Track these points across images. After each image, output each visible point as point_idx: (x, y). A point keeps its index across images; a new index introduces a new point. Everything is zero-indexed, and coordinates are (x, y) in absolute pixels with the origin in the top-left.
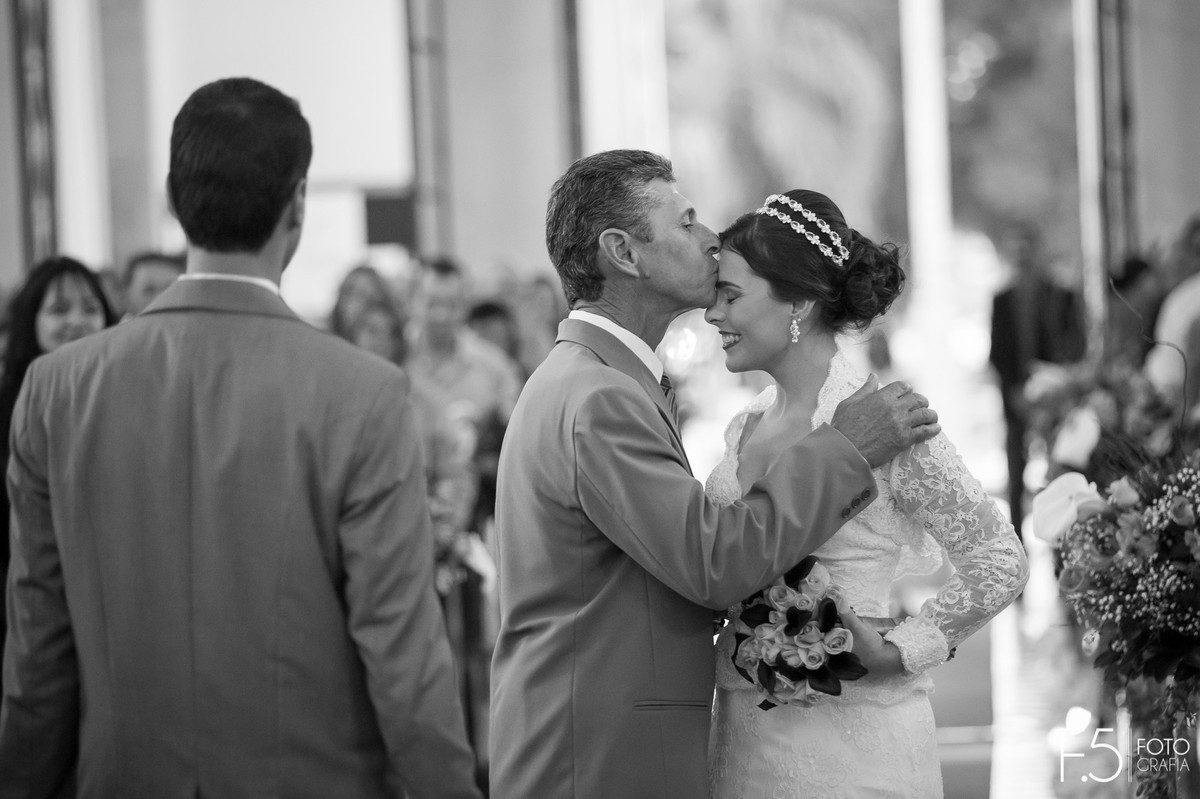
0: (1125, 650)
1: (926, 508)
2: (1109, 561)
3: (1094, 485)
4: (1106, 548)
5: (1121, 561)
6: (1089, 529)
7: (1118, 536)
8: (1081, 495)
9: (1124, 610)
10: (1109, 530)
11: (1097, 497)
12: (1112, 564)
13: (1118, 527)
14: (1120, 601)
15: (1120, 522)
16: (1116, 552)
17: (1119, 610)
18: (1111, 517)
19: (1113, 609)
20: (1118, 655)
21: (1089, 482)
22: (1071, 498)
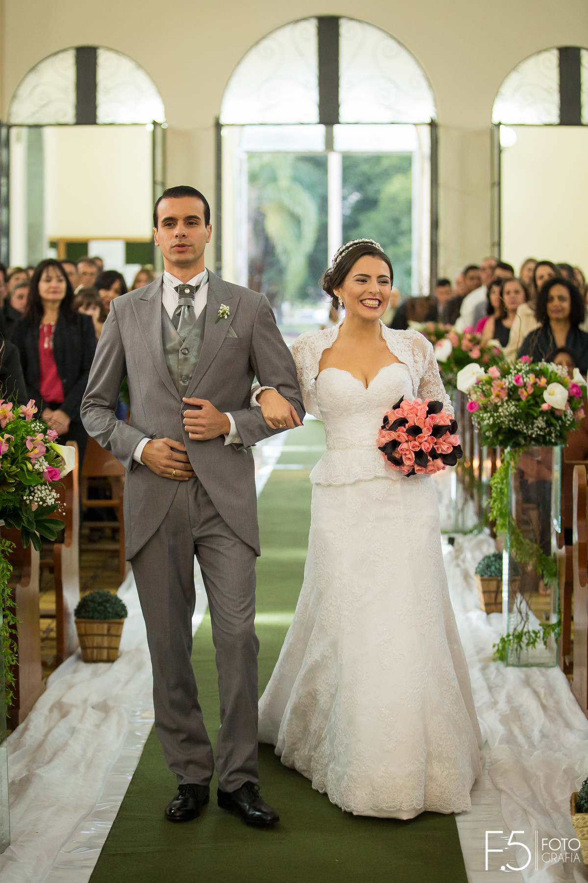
0: (491, 436)
1: (432, 385)
2: (487, 400)
3: (483, 369)
4: (486, 394)
5: (493, 400)
6: (480, 386)
7: (492, 389)
8: (478, 372)
9: (494, 419)
10: (488, 387)
11: (484, 373)
12: (489, 401)
13: (492, 386)
14: (492, 416)
15: (493, 384)
16: (490, 396)
17: (491, 419)
18: (489, 382)
19: (489, 419)
20: (488, 438)
21: (481, 367)
22: (473, 374)
